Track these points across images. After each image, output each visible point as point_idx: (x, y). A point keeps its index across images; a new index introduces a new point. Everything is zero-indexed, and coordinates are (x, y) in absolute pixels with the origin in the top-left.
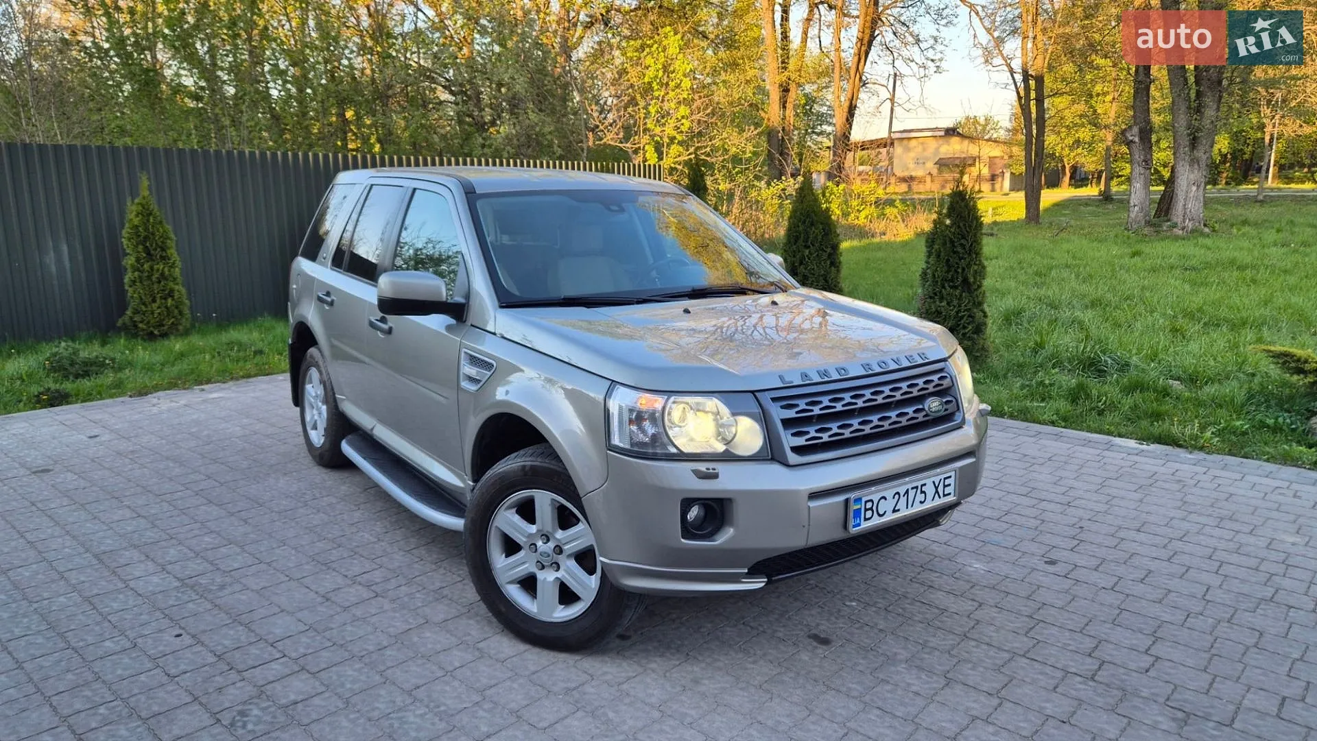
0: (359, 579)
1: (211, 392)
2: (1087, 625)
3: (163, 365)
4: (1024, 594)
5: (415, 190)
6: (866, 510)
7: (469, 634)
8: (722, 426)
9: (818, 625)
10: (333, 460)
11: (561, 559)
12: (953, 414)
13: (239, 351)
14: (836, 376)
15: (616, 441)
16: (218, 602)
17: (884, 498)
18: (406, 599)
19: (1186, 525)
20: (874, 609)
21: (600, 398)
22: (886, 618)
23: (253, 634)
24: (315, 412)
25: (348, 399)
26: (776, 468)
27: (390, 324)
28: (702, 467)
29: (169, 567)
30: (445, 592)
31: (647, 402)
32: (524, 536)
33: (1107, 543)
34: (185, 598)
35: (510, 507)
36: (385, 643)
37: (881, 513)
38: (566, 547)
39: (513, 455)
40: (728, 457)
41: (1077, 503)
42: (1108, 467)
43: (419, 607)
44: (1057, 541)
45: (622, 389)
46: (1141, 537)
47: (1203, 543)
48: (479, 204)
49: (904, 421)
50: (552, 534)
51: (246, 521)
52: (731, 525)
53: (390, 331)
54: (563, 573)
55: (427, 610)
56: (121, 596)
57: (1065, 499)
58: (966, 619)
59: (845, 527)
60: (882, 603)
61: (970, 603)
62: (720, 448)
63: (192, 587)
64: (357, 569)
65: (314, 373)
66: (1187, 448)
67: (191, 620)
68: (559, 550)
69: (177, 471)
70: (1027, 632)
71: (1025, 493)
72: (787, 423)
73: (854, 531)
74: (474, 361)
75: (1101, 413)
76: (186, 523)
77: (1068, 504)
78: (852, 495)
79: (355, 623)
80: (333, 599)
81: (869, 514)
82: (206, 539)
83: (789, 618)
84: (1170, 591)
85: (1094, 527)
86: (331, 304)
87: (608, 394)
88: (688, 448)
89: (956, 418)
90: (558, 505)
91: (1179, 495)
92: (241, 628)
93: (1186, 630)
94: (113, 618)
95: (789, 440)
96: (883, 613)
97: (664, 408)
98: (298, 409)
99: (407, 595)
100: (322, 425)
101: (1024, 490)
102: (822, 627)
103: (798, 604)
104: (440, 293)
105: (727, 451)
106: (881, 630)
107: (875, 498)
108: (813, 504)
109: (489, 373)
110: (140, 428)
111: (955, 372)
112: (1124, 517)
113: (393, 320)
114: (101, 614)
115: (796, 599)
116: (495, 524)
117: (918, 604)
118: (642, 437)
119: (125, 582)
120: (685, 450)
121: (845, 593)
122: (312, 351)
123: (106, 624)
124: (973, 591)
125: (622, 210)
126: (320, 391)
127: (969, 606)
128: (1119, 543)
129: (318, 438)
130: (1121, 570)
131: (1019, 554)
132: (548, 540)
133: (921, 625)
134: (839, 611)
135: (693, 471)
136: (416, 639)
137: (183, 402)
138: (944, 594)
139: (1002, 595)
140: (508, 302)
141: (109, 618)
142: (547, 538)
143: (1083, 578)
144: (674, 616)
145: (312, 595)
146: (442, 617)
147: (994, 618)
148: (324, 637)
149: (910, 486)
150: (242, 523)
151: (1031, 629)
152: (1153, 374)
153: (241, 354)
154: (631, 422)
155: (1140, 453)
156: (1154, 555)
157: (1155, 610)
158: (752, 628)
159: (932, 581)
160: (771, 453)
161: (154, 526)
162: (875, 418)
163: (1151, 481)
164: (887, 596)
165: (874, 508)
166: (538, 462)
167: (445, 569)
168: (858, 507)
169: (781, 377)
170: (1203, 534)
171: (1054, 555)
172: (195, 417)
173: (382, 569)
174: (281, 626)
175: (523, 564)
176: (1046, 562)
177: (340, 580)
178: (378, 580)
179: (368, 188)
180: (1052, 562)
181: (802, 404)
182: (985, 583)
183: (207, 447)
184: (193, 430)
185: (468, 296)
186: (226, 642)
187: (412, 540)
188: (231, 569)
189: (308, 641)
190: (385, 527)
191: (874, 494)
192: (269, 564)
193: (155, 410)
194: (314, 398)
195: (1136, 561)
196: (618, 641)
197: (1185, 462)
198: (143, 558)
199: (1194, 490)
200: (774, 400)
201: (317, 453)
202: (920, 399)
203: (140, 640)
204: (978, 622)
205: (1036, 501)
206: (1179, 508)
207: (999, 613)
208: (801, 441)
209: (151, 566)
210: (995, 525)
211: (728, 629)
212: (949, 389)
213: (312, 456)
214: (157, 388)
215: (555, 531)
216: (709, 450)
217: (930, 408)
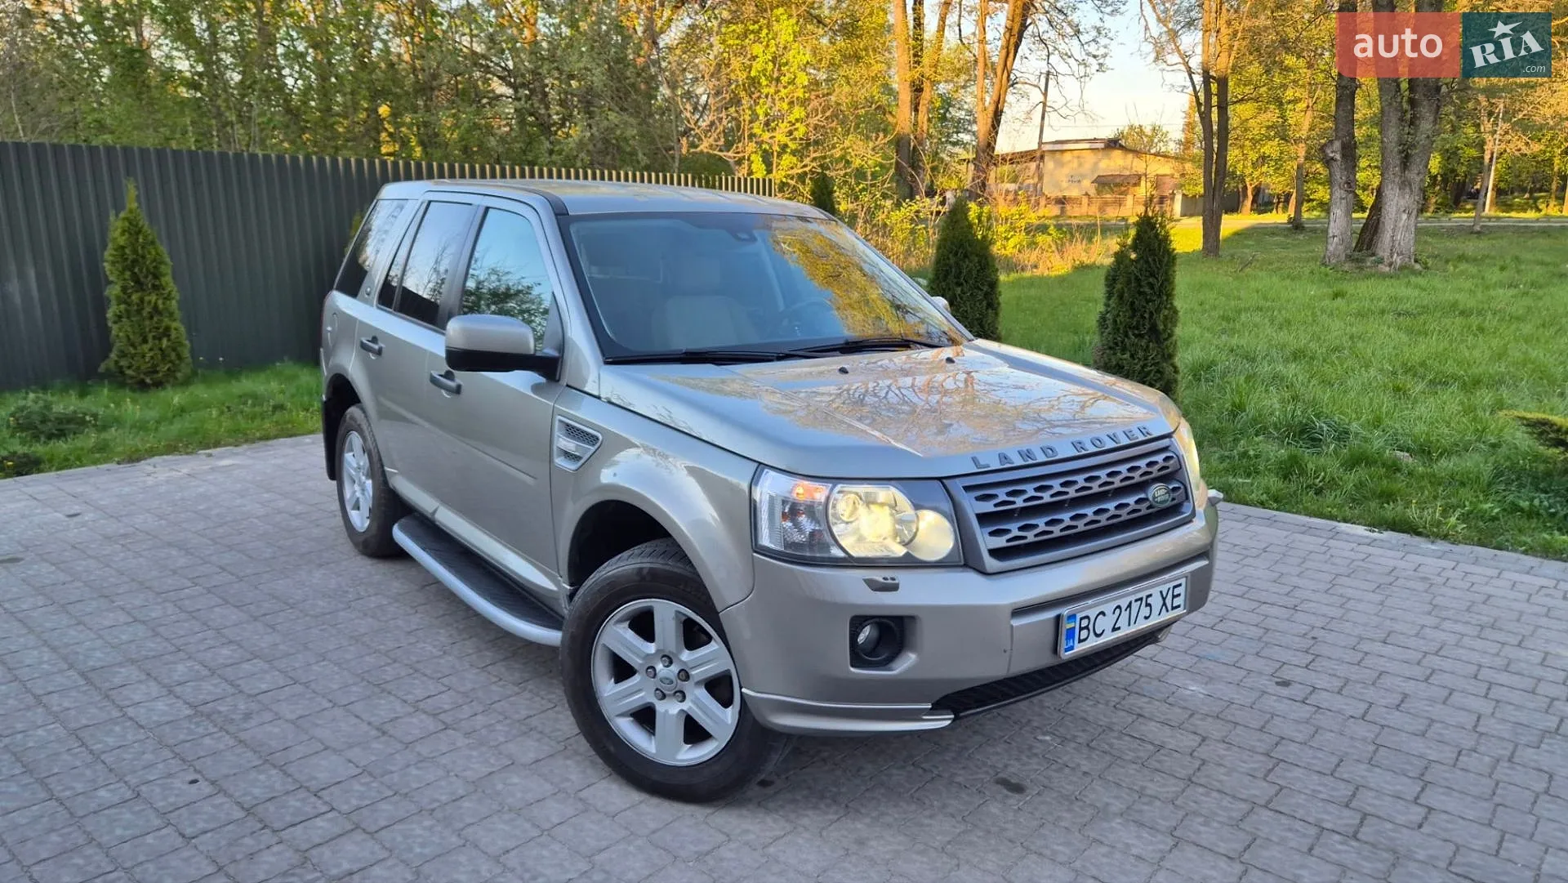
0: (422, 705)
1: (221, 458)
2: (1338, 765)
3: (158, 422)
4: (1256, 724)
5: (487, 209)
6: (1081, 629)
7: (568, 780)
8: (900, 522)
9: (1006, 766)
10: (381, 548)
11: (688, 687)
12: (1180, 505)
13: (254, 405)
14: (1042, 458)
15: (765, 540)
16: (243, 736)
17: (1103, 613)
18: (484, 732)
19: (1442, 636)
20: (1073, 745)
21: (745, 486)
22: (1089, 758)
23: (290, 780)
24: (357, 487)
25: (401, 473)
26: (972, 577)
27: (458, 381)
28: (878, 575)
29: (178, 689)
30: (534, 722)
31: (802, 490)
32: (638, 656)
33: (1347, 658)
34: (201, 730)
35: (621, 621)
36: (461, 792)
37: (1098, 632)
38: (693, 673)
39: (625, 554)
40: (909, 563)
41: (1305, 606)
42: (1338, 561)
43: (501, 743)
44: (1286, 656)
45: (772, 473)
46: (1388, 650)
47: (1464, 658)
48: (573, 229)
49: (1124, 515)
50: (677, 655)
51: (273, 627)
52: (913, 649)
53: (458, 390)
54: (690, 704)
55: (512, 748)
56: (117, 729)
57: (1291, 602)
58: (1189, 759)
59: (1055, 651)
60: (1083, 738)
61: (1192, 736)
62: (899, 551)
63: (208, 716)
64: (419, 693)
65: (355, 439)
66: (1427, 536)
67: (209, 761)
68: (684, 675)
69: (182, 562)
70: (1266, 775)
71: (1240, 593)
72: (983, 518)
73: (1066, 655)
74: (572, 431)
75: (1319, 492)
76: (197, 629)
77: (1295, 608)
78: (1065, 611)
79: (420, 765)
80: (392, 732)
81: (1084, 634)
82: (225, 651)
83: (969, 758)
84: (1433, 721)
85: (1330, 637)
86: (379, 352)
87: (754, 480)
88: (856, 552)
89: (1184, 509)
90: (684, 618)
91: (1428, 597)
92: (274, 772)
93: (1459, 772)
94: (108, 758)
95: (986, 542)
96: (1085, 750)
97: (828, 498)
98: (335, 482)
99: (485, 727)
100: (366, 503)
101: (1239, 590)
102: (1012, 770)
103: (978, 738)
104: (528, 343)
105: (907, 555)
106: (1085, 773)
107: (1092, 613)
108: (1017, 622)
109: (593, 449)
110: (133, 504)
111: (1182, 452)
112: (1365, 625)
113: (462, 377)
114: (91, 752)
115: (975, 732)
116: (602, 641)
117: (1127, 738)
118: (798, 538)
119: (121, 708)
120: (855, 553)
121: (1035, 724)
122: (353, 411)
123: (100, 767)
124: (1192, 720)
125: (753, 239)
126: (364, 461)
127: (1190, 741)
128: (1363, 659)
129: (361, 520)
130: (1370, 694)
131: (1244, 673)
132: (671, 663)
133: (1134, 766)
134: (1031, 748)
135: (865, 581)
136: (500, 787)
137: (185, 471)
138: (1158, 725)
139: (1230, 726)
140: (615, 356)
141: (103, 757)
142: (669, 660)
143: (1325, 705)
144: (825, 754)
145: (365, 727)
146: (532, 756)
147: (1221, 757)
148: (382, 783)
149: (1133, 598)
150: (270, 630)
151: (1270, 771)
152: (1378, 444)
153: (257, 409)
154: (784, 516)
155: (1372, 543)
156: (1408, 674)
157: (1418, 746)
158: (925, 770)
159: (1140, 708)
160: (965, 558)
161: (156, 634)
162: (1089, 511)
163: (1392, 579)
164: (1088, 728)
165: (1091, 627)
166: (658, 564)
167: (531, 691)
168: (1072, 625)
169: (974, 460)
170: (1462, 647)
171: (1286, 674)
172: (201, 490)
173: (451, 693)
174: (324, 769)
175: (638, 692)
176: (1277, 683)
177: (398, 706)
178: (446, 707)
179: (425, 205)
180: (1285, 684)
181: (1002, 494)
182: (1205, 709)
183: (220, 530)
184: (201, 507)
185: (562, 347)
186: (256, 791)
187: (488, 654)
188: (257, 691)
189: (362, 789)
190: (451, 636)
191: (1090, 608)
192: (306, 685)
193: (150, 481)
194: (355, 470)
195: (1387, 681)
196: (757, 788)
197: (1427, 555)
198: (143, 677)
199: (1444, 590)
200: (967, 489)
201: (361, 539)
202: (1142, 486)
203: (144, 788)
204: (1204, 762)
205: (1255, 605)
206: (1429, 613)
207: (1227, 749)
208: (1000, 542)
209: (155, 690)
210: (1210, 635)
211: (895, 771)
212: (1176, 472)
213: (352, 540)
214: (152, 453)
215: (680, 652)
216: (885, 553)
217: (1154, 498)
